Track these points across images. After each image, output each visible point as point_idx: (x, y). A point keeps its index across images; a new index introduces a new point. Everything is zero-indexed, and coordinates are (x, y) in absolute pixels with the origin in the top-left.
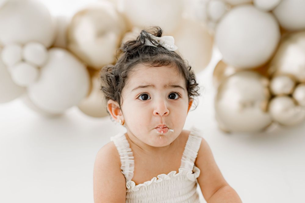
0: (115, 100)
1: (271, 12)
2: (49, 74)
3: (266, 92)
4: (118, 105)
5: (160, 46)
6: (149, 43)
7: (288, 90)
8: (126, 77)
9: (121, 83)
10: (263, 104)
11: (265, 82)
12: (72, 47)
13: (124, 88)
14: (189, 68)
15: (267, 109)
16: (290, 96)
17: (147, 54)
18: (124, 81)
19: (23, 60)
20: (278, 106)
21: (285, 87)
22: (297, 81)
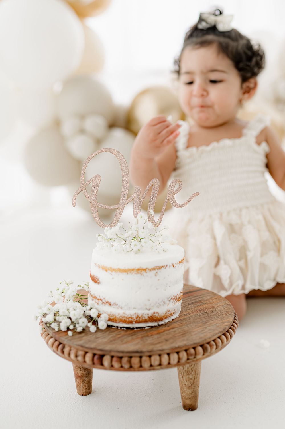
19: (82, 131)
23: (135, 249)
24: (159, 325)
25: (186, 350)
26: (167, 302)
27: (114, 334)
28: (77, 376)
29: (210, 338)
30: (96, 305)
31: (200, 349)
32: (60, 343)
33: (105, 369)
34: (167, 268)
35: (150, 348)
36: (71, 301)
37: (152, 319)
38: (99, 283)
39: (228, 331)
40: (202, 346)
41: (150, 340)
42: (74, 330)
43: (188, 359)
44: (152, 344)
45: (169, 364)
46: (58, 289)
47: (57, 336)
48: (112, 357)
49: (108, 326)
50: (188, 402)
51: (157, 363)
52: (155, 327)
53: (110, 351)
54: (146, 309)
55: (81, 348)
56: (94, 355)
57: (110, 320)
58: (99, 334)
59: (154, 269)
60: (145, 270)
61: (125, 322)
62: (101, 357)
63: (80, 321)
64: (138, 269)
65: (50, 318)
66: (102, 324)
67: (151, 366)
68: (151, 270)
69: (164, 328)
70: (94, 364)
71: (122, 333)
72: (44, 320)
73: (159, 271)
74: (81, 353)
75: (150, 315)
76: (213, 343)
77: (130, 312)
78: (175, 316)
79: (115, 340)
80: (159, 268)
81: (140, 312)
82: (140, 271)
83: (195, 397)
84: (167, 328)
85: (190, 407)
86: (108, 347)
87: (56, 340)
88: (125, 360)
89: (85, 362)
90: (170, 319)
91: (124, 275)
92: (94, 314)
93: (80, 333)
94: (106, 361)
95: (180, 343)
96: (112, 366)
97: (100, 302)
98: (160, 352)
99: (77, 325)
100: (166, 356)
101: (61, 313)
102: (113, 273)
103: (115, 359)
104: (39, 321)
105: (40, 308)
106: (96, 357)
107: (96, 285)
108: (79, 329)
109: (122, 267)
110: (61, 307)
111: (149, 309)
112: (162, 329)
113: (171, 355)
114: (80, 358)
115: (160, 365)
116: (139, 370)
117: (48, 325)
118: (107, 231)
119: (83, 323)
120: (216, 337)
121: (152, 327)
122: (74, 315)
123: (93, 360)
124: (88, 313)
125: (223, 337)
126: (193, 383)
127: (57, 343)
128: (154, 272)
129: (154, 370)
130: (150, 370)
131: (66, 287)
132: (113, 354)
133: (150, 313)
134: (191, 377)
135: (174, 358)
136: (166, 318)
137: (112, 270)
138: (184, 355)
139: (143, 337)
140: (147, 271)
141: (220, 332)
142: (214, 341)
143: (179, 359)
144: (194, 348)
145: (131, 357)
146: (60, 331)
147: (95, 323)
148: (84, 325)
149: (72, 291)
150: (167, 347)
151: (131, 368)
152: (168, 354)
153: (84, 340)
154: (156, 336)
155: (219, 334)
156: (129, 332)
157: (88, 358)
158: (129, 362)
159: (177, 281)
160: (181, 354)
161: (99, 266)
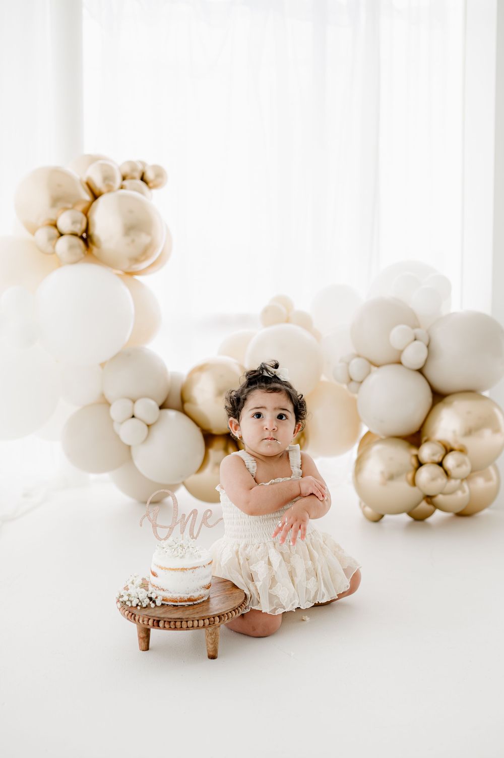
0: (235, 418)
1: (421, 371)
2: (159, 434)
3: (414, 461)
4: (237, 422)
5: (275, 377)
6: (266, 374)
7: (438, 458)
8: (245, 399)
9: (241, 405)
10: (410, 476)
11: (414, 451)
12: (187, 407)
13: (243, 408)
14: (300, 396)
15: (414, 483)
16: (440, 464)
17: (263, 382)
18: (244, 403)
19: (133, 417)
20: (424, 475)
21: (434, 455)
22: (448, 448)
23: (181, 555)
24: (194, 604)
25: (209, 619)
26: (200, 589)
27: (166, 609)
28: (140, 638)
29: (224, 612)
30: (154, 590)
31: (217, 619)
32: (133, 614)
33: (160, 629)
34: (200, 568)
35: (186, 617)
36: (139, 588)
37: (189, 600)
38: (157, 577)
39: (237, 609)
40: (219, 616)
41: (187, 612)
42: (141, 606)
43: (210, 624)
44: (188, 615)
45: (198, 626)
47: (131, 610)
48: (165, 621)
49: (162, 604)
50: (211, 653)
51: (191, 625)
52: (191, 605)
53: (164, 618)
54: (186, 593)
55: (146, 617)
56: (154, 620)
57: (163, 600)
58: (157, 609)
59: (191, 569)
60: (186, 569)
61: (173, 601)
62: (158, 622)
64: (182, 569)
65: (125, 598)
66: (159, 603)
67: (187, 627)
69: (197, 606)
70: (154, 626)
71: (171, 608)
72: (122, 600)
73: (194, 570)
74: (146, 619)
75: (188, 597)
77: (176, 596)
78: (203, 600)
79: (166, 612)
80: (195, 568)
81: (182, 596)
82: (183, 569)
83: (216, 651)
85: (213, 657)
86: (162, 616)
87: (130, 612)
88: (172, 623)
89: (148, 625)
90: (201, 600)
91: (173, 572)
92: (153, 596)
93: (145, 608)
94: (161, 624)
95: (204, 614)
96: (165, 627)
97: (157, 589)
98: (193, 619)
99: (143, 603)
100: (196, 622)
101: (133, 595)
102: (166, 571)
103: (166, 622)
104: (119, 600)
106: (155, 622)
107: (155, 578)
108: (144, 605)
109: (171, 567)
110: (133, 592)
111: (188, 594)
112: (195, 606)
113: (199, 621)
114: (145, 622)
115: (193, 627)
116: (180, 630)
117: (124, 603)
118: (163, 543)
119: (146, 601)
120: (228, 612)
121: (189, 605)
122: (142, 597)
123: (153, 623)
124: (150, 596)
125: (233, 612)
126: (214, 641)
127: (130, 614)
128: (192, 570)
129: (189, 630)
130: (186, 630)
131: (135, 579)
132: (165, 620)
133: (189, 596)
134: (213, 637)
135: (201, 623)
136: (199, 599)
137: (166, 569)
138: (207, 622)
139: (183, 611)
140: (188, 570)
142: (227, 614)
143: (204, 623)
144: (214, 618)
145: (176, 622)
146: (132, 606)
147: (154, 602)
148: (147, 603)
149: (139, 581)
150: (197, 616)
151: (176, 628)
152: (198, 621)
153: (147, 612)
154: (191, 611)
155: (231, 610)
156: (175, 608)
157: (151, 622)
158: (174, 624)
159: (206, 577)
160: (205, 621)
161: (157, 566)
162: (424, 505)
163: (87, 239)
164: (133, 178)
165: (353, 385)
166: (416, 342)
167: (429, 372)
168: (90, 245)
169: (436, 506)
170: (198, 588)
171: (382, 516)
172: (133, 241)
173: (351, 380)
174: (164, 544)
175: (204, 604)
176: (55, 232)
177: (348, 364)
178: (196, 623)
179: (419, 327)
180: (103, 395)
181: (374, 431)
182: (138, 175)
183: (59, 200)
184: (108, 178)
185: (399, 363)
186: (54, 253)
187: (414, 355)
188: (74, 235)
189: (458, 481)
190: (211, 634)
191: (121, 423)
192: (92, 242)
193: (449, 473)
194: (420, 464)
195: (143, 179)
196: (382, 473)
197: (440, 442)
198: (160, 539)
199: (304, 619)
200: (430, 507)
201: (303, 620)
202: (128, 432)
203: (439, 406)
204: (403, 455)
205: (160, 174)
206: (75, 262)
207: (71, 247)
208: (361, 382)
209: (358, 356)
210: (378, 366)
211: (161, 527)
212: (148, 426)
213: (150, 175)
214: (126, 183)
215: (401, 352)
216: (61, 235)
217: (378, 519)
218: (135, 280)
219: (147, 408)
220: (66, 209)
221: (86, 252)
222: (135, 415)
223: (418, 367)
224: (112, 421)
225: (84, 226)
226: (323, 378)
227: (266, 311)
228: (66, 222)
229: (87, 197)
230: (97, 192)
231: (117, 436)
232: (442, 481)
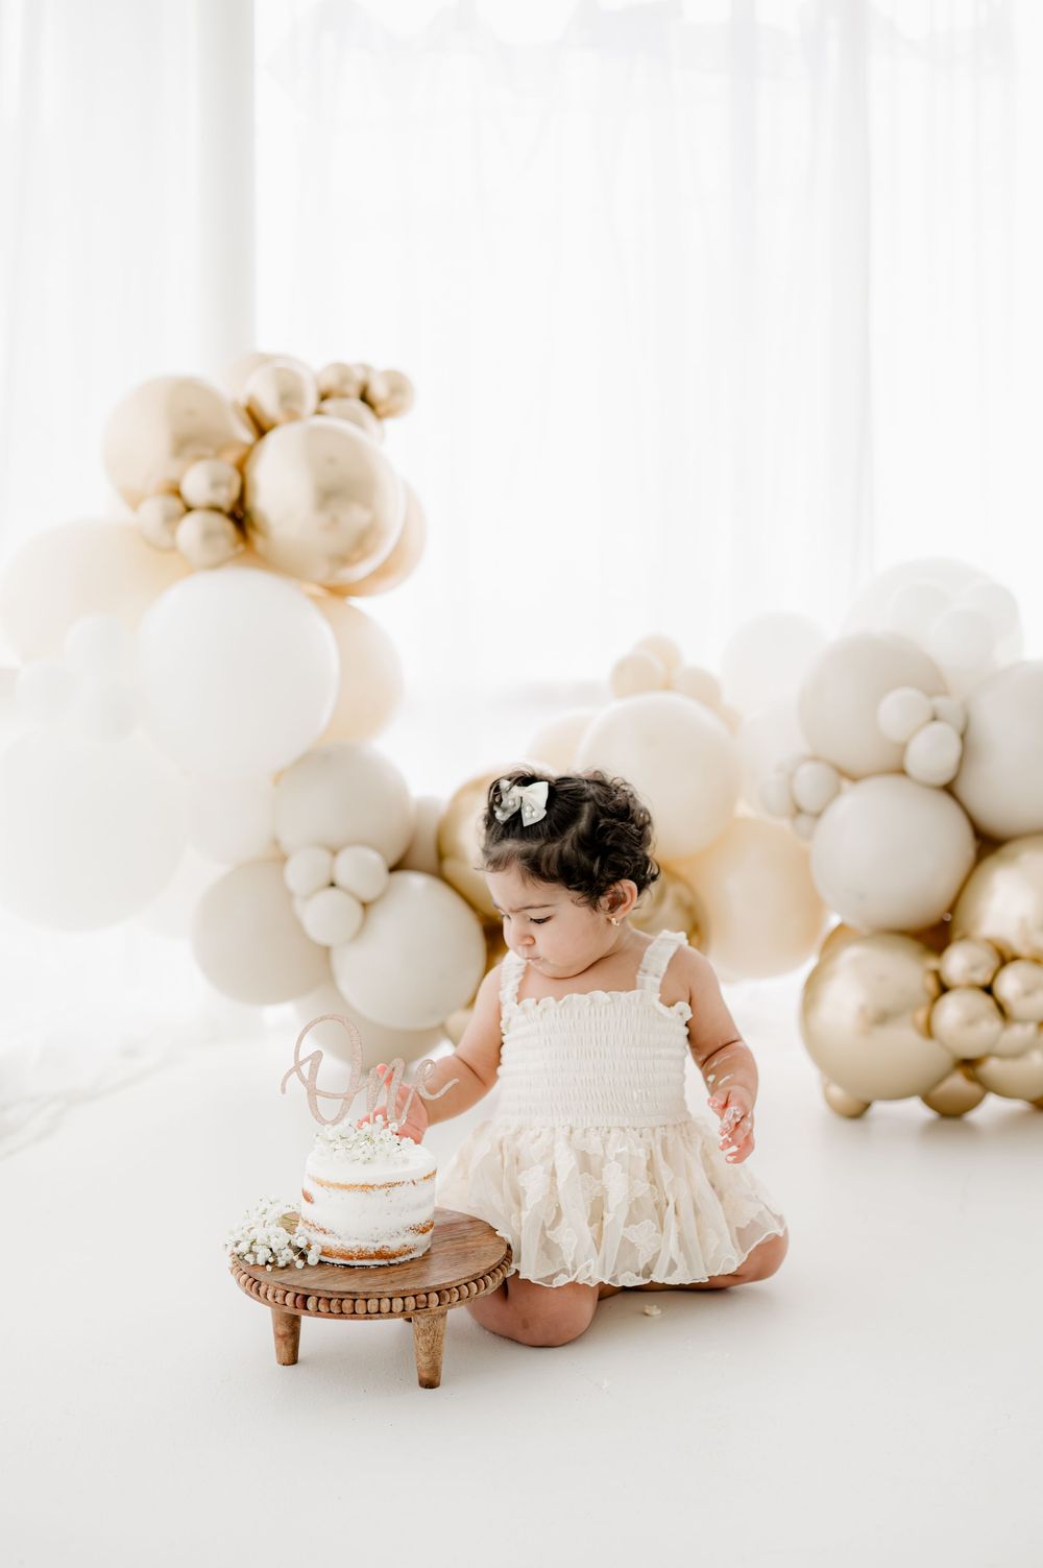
1: (949, 789)
2: (389, 924)
3: (931, 984)
7: (982, 977)
10: (921, 1016)
11: (933, 963)
12: (450, 867)
15: (928, 1031)
16: (988, 990)
19: (333, 885)
20: (951, 1011)
21: (974, 968)
22: (1008, 955)
23: (363, 1157)
24: (391, 1265)
25: (415, 1296)
26: (404, 1233)
27: (326, 1272)
28: (278, 1336)
29: (451, 1283)
30: (307, 1232)
31: (434, 1297)
32: (256, 1281)
33: (310, 1314)
34: (404, 1186)
35: (367, 1290)
36: (274, 1225)
37: (379, 1255)
38: (312, 1202)
39: (482, 1278)
40: (438, 1292)
41: (371, 1281)
42: (274, 1264)
43: (417, 1308)
44: (371, 1285)
45: (391, 1311)
46: (257, 1209)
47: (253, 1272)
48: (319, 1298)
49: (320, 1262)
50: (425, 1375)
51: (375, 1309)
52: (382, 1266)
53: (318, 1291)
54: (373, 1241)
55: (281, 1287)
56: (297, 1295)
57: (323, 1253)
58: (307, 1271)
59: (384, 1186)
60: (372, 1187)
61: (342, 1256)
62: (306, 1298)
63: (284, 1253)
64: (363, 1186)
65: (244, 1247)
66: (313, 1259)
67: (367, 1313)
68: (380, 1187)
69: (396, 1268)
70: (296, 1307)
71: (339, 1271)
72: (236, 1250)
73: (391, 1189)
74: (280, 1292)
75: (377, 1249)
76: (455, 1290)
77: (351, 1244)
78: (414, 1255)
79: (325, 1279)
80: (392, 1185)
81: (364, 1245)
82: (366, 1187)
83: (435, 1369)
84: (400, 1268)
85: (429, 1384)
86: (316, 1287)
87: (250, 1278)
88: (334, 1303)
89: (286, 1305)
90: (408, 1257)
91: (344, 1193)
92: (301, 1243)
93: (283, 1268)
94: (311, 1303)
95: (408, 1286)
96: (319, 1311)
97: (312, 1229)
98: (379, 1296)
99: (279, 1259)
100: (388, 1300)
101: (258, 1241)
102: (331, 1189)
103: (321, 1301)
104: (229, 1249)
105: (232, 1233)
106: (298, 1298)
107: (309, 1204)
108: (281, 1263)
109: (342, 1182)
110: (260, 1234)
111: (377, 1242)
112: (392, 1269)
113: (394, 1300)
114: (278, 1299)
115: (379, 1312)
116: (352, 1318)
117: (240, 1257)
118: (328, 1129)
119: (287, 1255)
120: (459, 1283)
121: (380, 1266)
122: (277, 1245)
123: (295, 1302)
124: (294, 1242)
125: (474, 1286)
126: (432, 1348)
127: (251, 1280)
128: (385, 1190)
129: (371, 1318)
130: (366, 1319)
131: (269, 1208)
132: (320, 1294)
133: (378, 1246)
134: (428, 1338)
135: (398, 1304)
136: (401, 1255)
137: (330, 1185)
138: (410, 1302)
139: (363, 1277)
140: (375, 1188)
141: (468, 1277)
142: (457, 1287)
143: (404, 1305)
144: (427, 1294)
145: (342, 1300)
146: (255, 1265)
147: (303, 1256)
148: (288, 1259)
149: (276, 1212)
150: (389, 1289)
151: (341, 1314)
152: (391, 1299)
153: (286, 1277)
154: (380, 1277)
155: (467, 1280)
156: (347, 1271)
157: (289, 1298)
158: (339, 1306)
159: (419, 1206)
160: (407, 1300)
161: (313, 1179)
162: (958, 1083)
163: (241, 516)
164: (344, 396)
165: (804, 822)
166: (937, 727)
167: (966, 790)
168: (250, 532)
169: (987, 1087)
170: (401, 1231)
171: (867, 1106)
172: (335, 520)
173: (799, 810)
174: (331, 1132)
175: (410, 1266)
176: (177, 505)
177: (791, 777)
178: (385, 1304)
179: (946, 693)
180: (276, 843)
181: (851, 922)
182: (353, 390)
183: (188, 443)
184: (289, 397)
185: (902, 771)
186: (173, 549)
187: (932, 754)
188: (216, 509)
189: (1031, 1029)
190: (425, 1332)
191: (307, 898)
192: (253, 525)
193: (1007, 1009)
194: (944, 989)
195: (364, 397)
196: (862, 1010)
197: (989, 941)
198: (323, 1122)
199: (647, 1311)
200: (973, 1089)
201: (647, 1315)
202: (321, 916)
203: (990, 863)
204: (906, 970)
205: (399, 386)
206: (216, 566)
207: (208, 535)
208: (818, 815)
209: (815, 759)
210: (854, 779)
211: (326, 1095)
212: (365, 905)
213: (379, 391)
214: (328, 405)
215: (903, 748)
216: (189, 509)
217: (858, 1112)
218: (351, 607)
219: (362, 867)
220: (199, 458)
221: (241, 547)
222: (336, 883)
223: (943, 779)
224: (289, 895)
225: (235, 492)
226: (744, 809)
227: (621, 668)
228: (198, 483)
229: (246, 435)
230: (265, 424)
231: (297, 926)
232: (990, 1026)
